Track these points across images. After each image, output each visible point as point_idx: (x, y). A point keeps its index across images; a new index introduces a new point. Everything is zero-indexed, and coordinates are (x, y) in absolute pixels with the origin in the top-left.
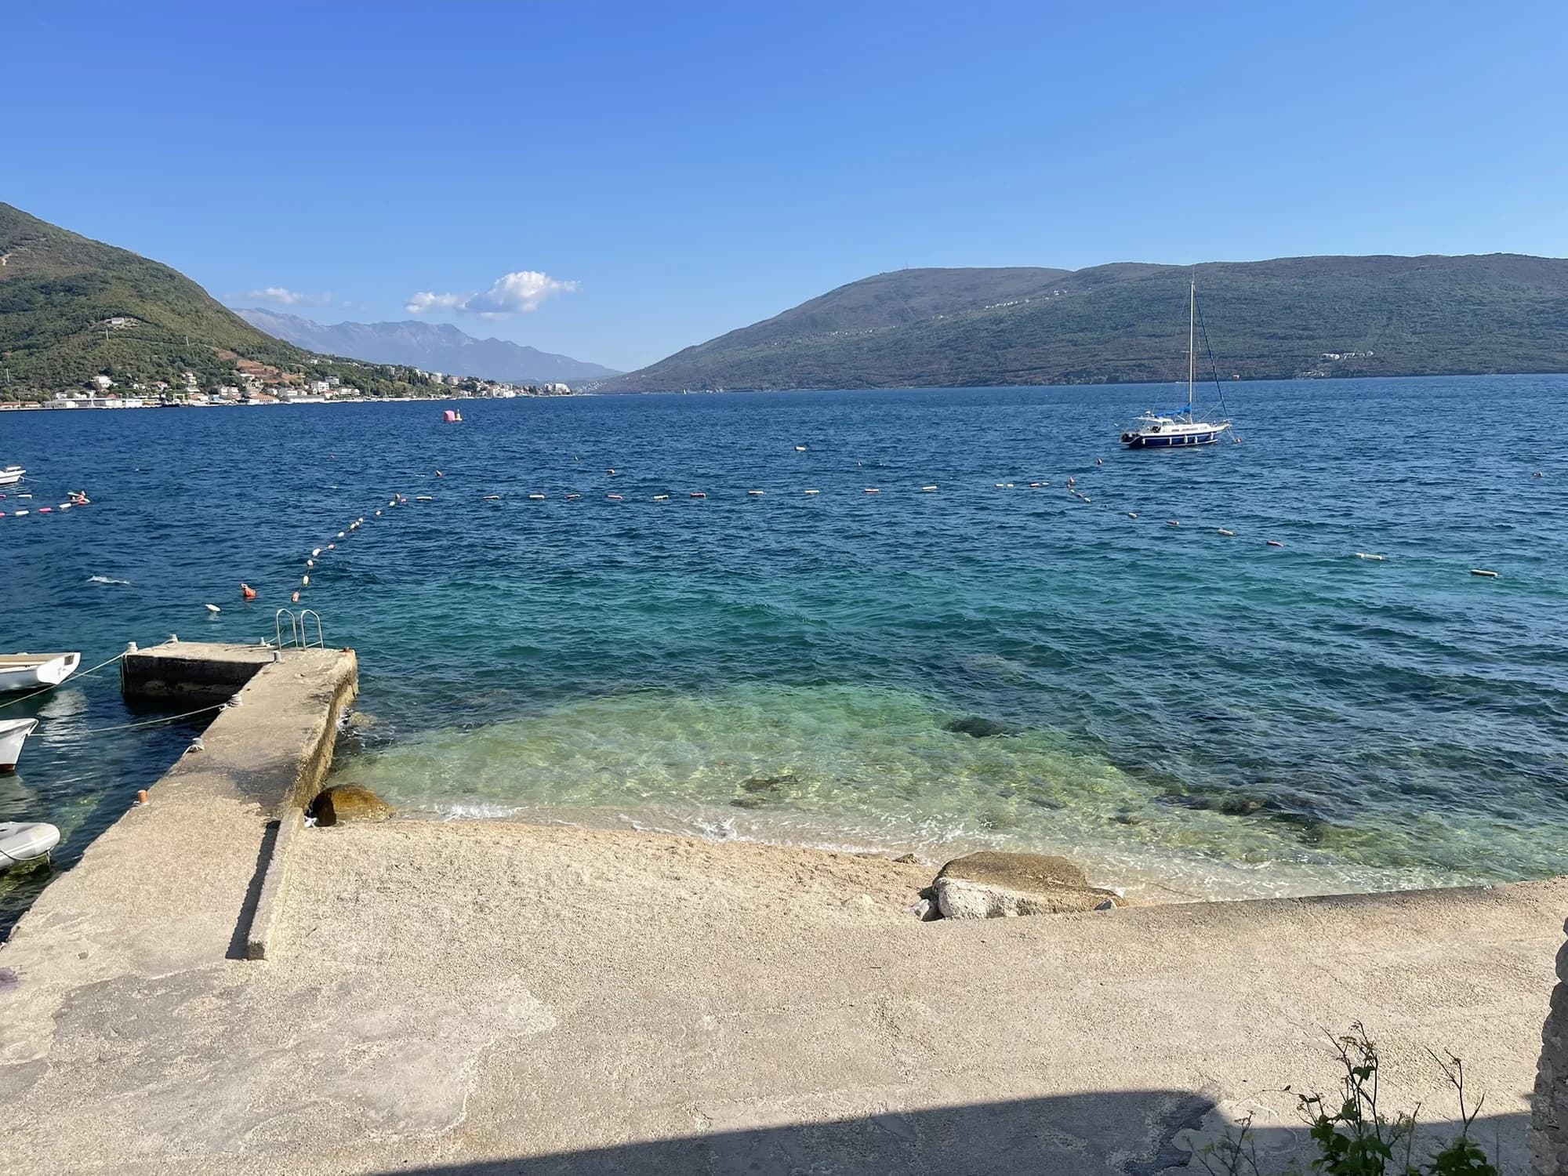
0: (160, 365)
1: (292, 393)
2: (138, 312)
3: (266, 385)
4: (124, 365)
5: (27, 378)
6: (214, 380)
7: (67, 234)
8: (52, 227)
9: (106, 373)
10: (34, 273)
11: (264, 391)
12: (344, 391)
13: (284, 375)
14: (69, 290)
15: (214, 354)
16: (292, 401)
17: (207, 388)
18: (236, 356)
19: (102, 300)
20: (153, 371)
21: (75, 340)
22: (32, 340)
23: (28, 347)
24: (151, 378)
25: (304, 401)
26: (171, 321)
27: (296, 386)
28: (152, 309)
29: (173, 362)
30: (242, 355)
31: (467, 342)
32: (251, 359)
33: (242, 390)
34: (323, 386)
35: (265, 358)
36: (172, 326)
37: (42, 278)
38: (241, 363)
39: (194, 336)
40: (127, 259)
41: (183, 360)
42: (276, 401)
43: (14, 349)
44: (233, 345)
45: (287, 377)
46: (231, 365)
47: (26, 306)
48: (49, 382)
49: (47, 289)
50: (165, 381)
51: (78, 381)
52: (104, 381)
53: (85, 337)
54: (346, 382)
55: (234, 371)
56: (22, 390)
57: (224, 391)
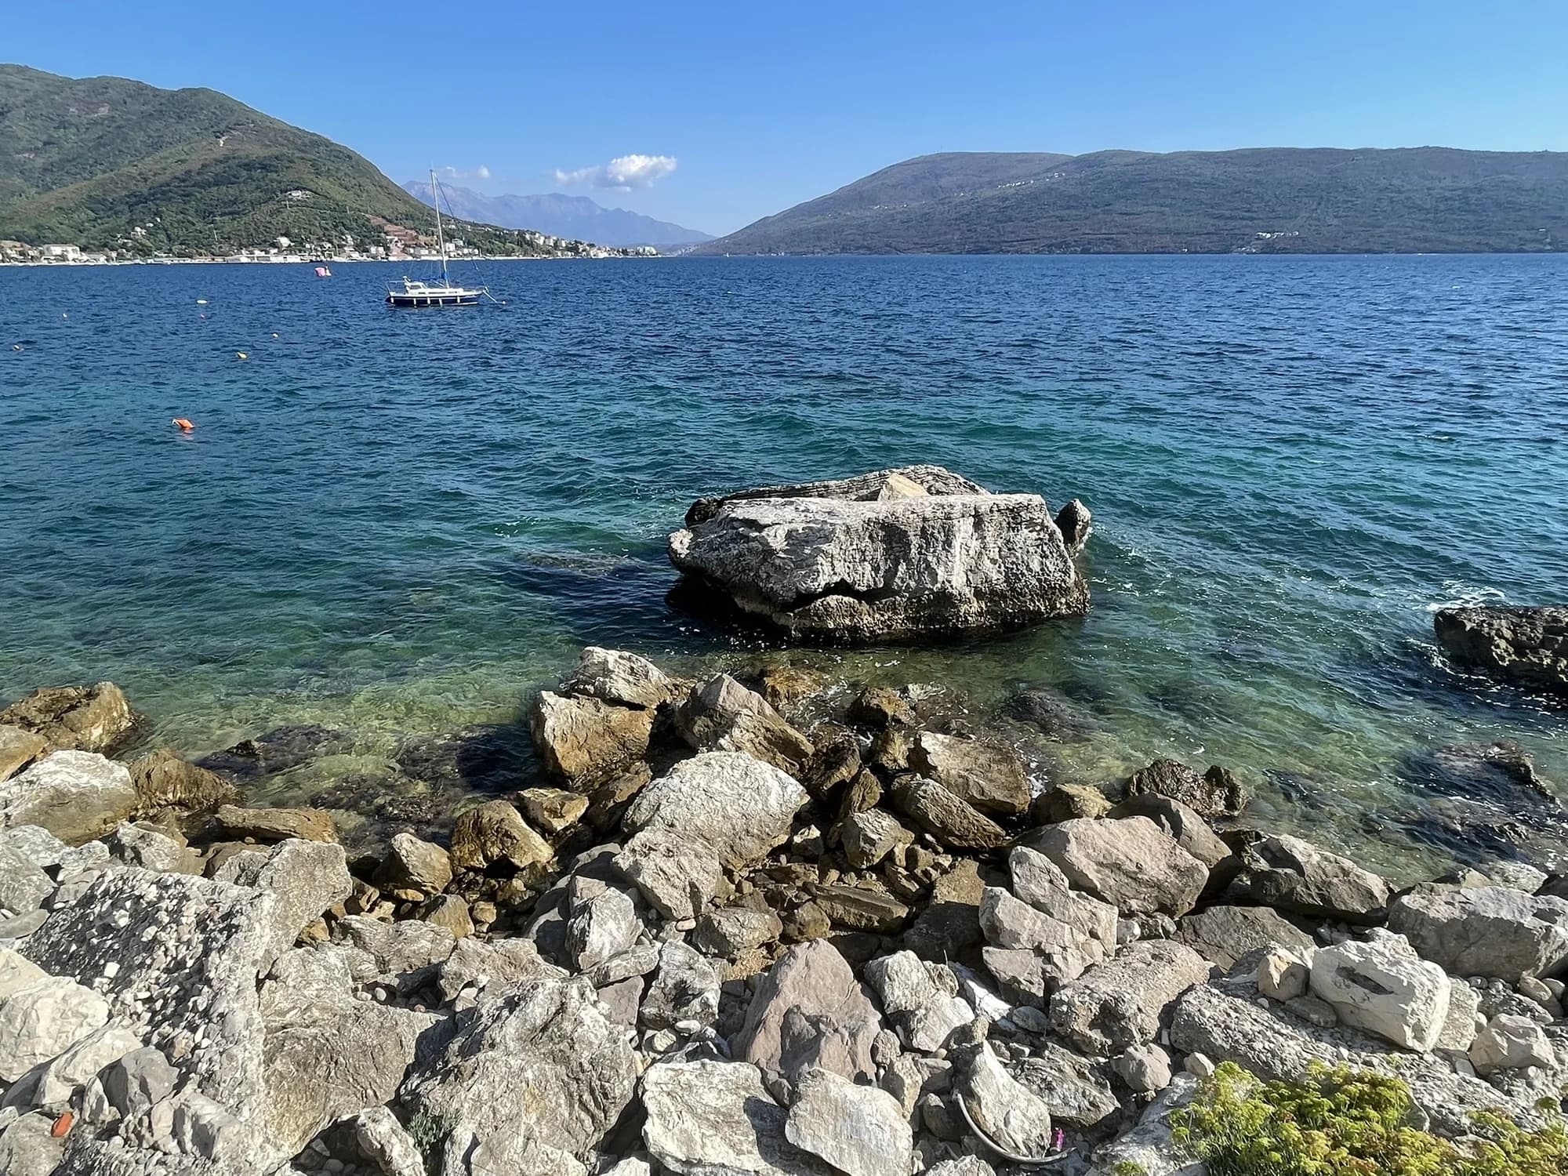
0: (326, 229)
1: (424, 252)
2: (313, 186)
3: (406, 245)
4: (300, 228)
5: (229, 238)
6: (367, 241)
7: (272, 121)
8: (263, 115)
9: (285, 235)
10: (241, 153)
11: (403, 251)
12: (466, 251)
13: (420, 237)
14: (264, 167)
15: (368, 220)
16: (423, 258)
17: (361, 247)
18: (384, 221)
19: (288, 176)
20: (321, 234)
21: (265, 208)
22: (235, 208)
23: (231, 213)
24: (319, 239)
25: (432, 258)
26: (337, 193)
27: (429, 246)
28: (324, 184)
29: (336, 226)
30: (390, 221)
31: (599, 212)
32: (397, 225)
33: (387, 249)
34: (451, 246)
35: (410, 223)
36: (338, 197)
37: (247, 156)
38: (388, 227)
39: (354, 206)
40: (317, 142)
41: (344, 225)
42: (410, 258)
43: (223, 214)
44: (385, 213)
45: (422, 239)
46: (380, 229)
47: (233, 179)
48: (244, 242)
49: (248, 166)
50: (330, 241)
51: (265, 241)
52: (284, 241)
53: (272, 206)
54: (469, 243)
55: (383, 235)
56: (226, 248)
57: (373, 250)
